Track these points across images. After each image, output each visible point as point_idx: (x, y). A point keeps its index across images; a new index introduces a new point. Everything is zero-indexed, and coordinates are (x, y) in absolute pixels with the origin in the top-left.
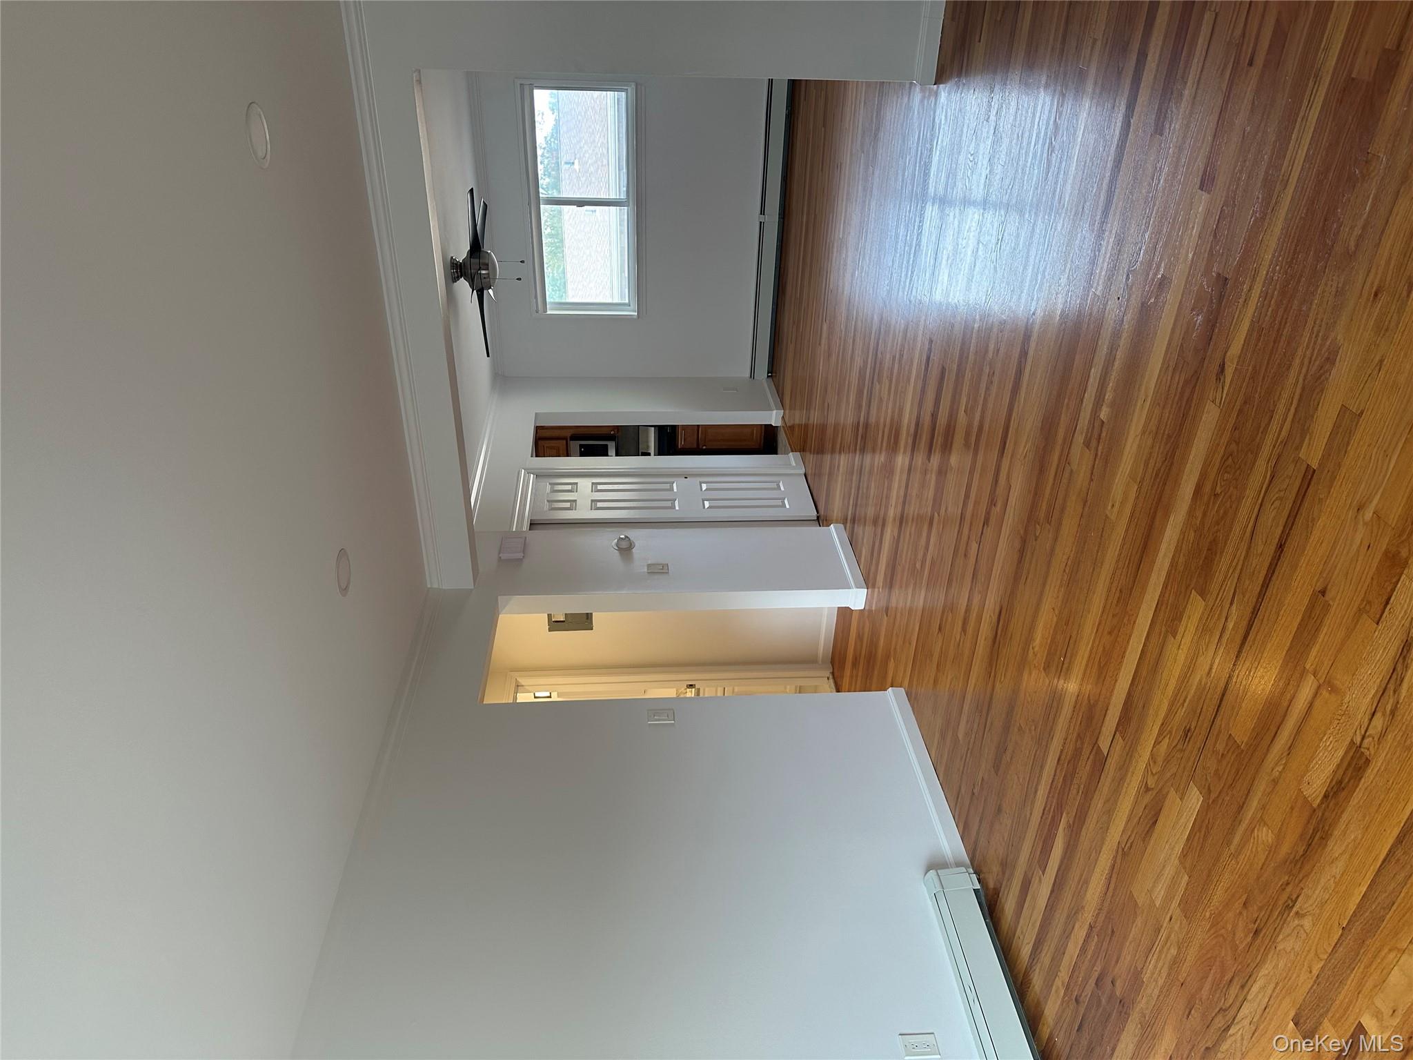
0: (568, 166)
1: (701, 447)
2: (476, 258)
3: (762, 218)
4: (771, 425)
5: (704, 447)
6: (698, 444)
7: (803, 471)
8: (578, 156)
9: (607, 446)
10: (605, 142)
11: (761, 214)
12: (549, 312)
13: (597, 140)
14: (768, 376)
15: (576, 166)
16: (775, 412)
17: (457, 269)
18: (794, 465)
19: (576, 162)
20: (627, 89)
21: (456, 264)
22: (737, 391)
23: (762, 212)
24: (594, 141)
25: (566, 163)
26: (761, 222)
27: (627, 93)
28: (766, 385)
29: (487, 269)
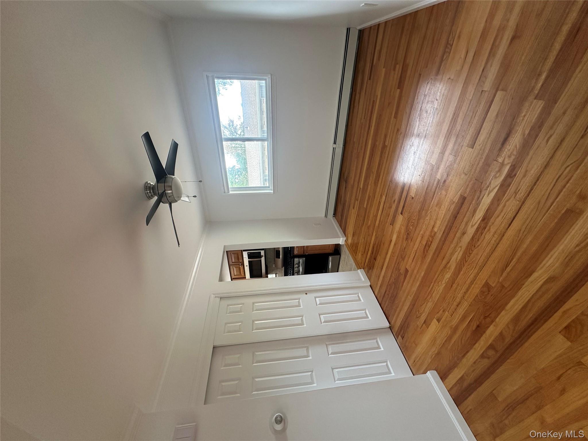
0: (246, 129)
1: (305, 253)
2: (162, 183)
3: (335, 146)
4: (340, 244)
5: (307, 254)
6: (304, 253)
7: (369, 284)
8: (249, 125)
9: (261, 252)
10: (257, 121)
11: (334, 144)
12: (231, 192)
13: (254, 120)
14: (333, 216)
15: (249, 128)
16: (341, 239)
17: (150, 190)
18: (364, 280)
19: (248, 127)
20: (266, 79)
21: (150, 187)
22: (321, 225)
23: (335, 143)
24: (253, 121)
25: (246, 128)
26: (334, 148)
27: (266, 81)
28: (333, 220)
29: (171, 190)
